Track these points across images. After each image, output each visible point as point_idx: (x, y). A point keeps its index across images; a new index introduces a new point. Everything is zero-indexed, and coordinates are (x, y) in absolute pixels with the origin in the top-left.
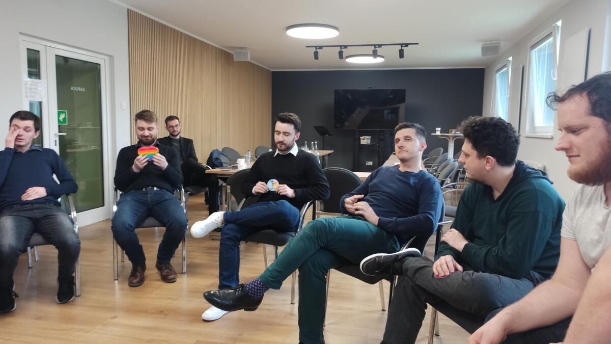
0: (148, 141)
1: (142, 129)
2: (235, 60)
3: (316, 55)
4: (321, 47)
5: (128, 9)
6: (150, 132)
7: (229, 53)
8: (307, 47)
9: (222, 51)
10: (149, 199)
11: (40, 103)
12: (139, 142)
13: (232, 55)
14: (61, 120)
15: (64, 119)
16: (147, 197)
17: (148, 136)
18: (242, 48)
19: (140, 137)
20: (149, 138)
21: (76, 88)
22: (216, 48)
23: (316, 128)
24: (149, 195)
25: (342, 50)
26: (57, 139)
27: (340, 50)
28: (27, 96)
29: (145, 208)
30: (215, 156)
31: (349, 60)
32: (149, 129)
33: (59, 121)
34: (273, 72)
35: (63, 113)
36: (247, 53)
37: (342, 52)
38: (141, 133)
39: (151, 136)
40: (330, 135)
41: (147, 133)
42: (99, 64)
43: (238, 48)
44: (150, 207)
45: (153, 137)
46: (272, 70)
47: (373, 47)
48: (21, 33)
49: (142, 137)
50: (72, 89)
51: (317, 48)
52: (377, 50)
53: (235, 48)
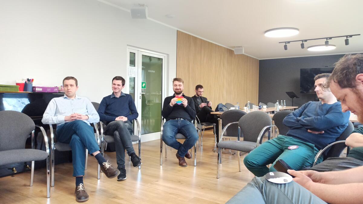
1: (176, 85)
5: (177, 31)
7: (232, 50)
9: (228, 49)
10: (179, 124)
11: (134, 78)
12: (174, 93)
13: (234, 51)
15: (145, 86)
18: (239, 47)
19: (175, 90)
22: (224, 48)
23: (288, 93)
26: (141, 96)
27: (302, 43)
28: (128, 75)
30: (220, 107)
31: (310, 49)
32: (180, 85)
33: (142, 87)
35: (144, 83)
36: (242, 49)
40: (297, 97)
41: (178, 87)
42: (162, 59)
44: (180, 128)
48: (128, 45)
50: (149, 71)
52: (328, 41)
53: (235, 47)
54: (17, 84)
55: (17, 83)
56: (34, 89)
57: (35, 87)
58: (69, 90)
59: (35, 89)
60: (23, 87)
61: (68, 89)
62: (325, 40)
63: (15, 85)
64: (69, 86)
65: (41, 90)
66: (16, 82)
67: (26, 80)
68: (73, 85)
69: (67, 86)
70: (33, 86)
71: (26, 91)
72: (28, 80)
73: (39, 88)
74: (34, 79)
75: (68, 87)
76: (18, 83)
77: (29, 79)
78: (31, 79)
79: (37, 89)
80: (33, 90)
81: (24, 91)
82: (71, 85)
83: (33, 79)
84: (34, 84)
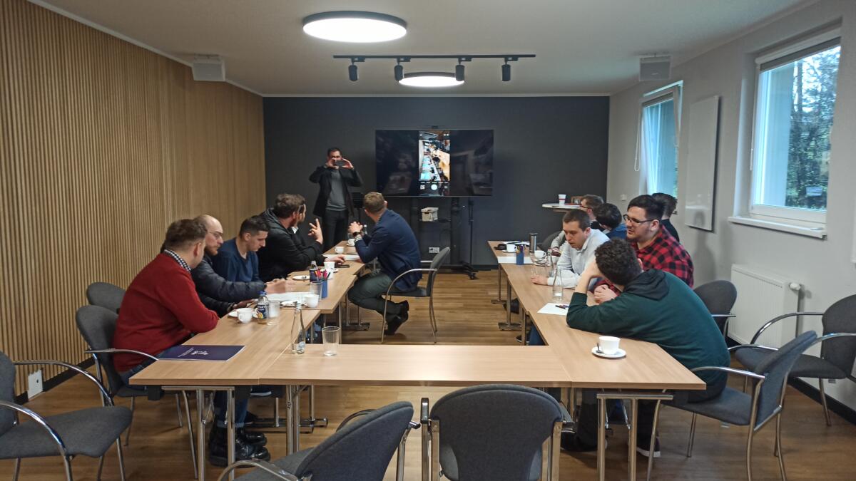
2: (196, 78)
4: (362, 59)
8: (335, 57)
25: (401, 61)
34: (264, 98)
47: (459, 59)
51: (355, 58)
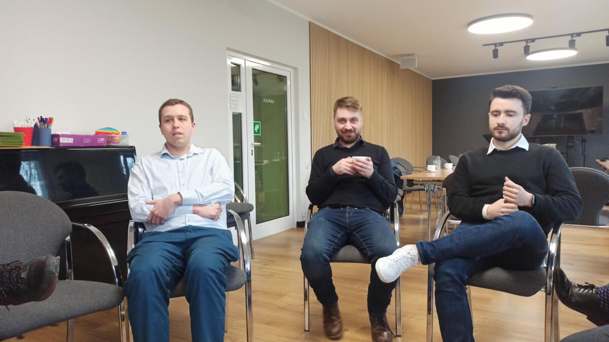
0: (351, 139)
1: (343, 120)
2: (401, 69)
3: (495, 54)
4: (501, 44)
5: (310, 22)
6: (354, 125)
7: (395, 63)
8: (484, 45)
9: (388, 60)
10: (347, 221)
11: (240, 114)
12: (338, 140)
14: (256, 131)
15: (258, 130)
16: (346, 218)
17: (350, 131)
19: (341, 133)
20: (353, 134)
21: (267, 100)
22: (382, 57)
24: (347, 214)
25: (528, 44)
26: (253, 149)
27: (526, 45)
28: (230, 109)
29: (342, 233)
31: (532, 57)
32: (353, 120)
33: (255, 132)
34: (433, 80)
35: (257, 124)
36: (415, 59)
37: (529, 46)
38: (341, 126)
39: (354, 130)
41: (349, 126)
42: (286, 77)
43: (405, 55)
44: (349, 231)
45: (357, 132)
46: (433, 79)
47: (570, 36)
48: (227, 48)
49: (342, 132)
51: (496, 46)
52: (574, 40)
53: (401, 56)
54: (16, 129)
55: (16, 126)
56: (56, 139)
57: (58, 136)
58: (178, 130)
59: (59, 140)
60: (31, 135)
61: (174, 128)
62: (569, 38)
63: (12, 131)
64: (176, 119)
65: (70, 141)
66: (14, 125)
67: (37, 121)
68: (185, 117)
69: (170, 119)
70: (53, 133)
71: (38, 145)
72: (42, 120)
73: (66, 139)
74: (54, 118)
75: (174, 122)
76: (19, 126)
77: (44, 117)
78: (48, 117)
79: (63, 140)
80: (53, 144)
81: (32, 145)
82: (181, 119)
83: (51, 117)
84: (55, 129)
